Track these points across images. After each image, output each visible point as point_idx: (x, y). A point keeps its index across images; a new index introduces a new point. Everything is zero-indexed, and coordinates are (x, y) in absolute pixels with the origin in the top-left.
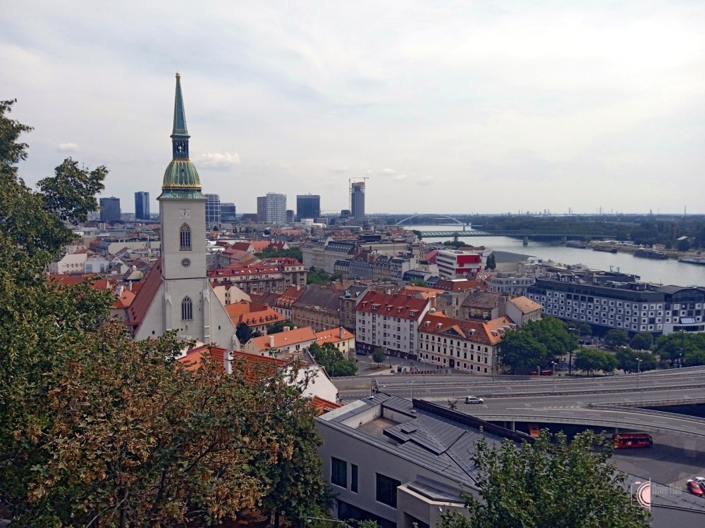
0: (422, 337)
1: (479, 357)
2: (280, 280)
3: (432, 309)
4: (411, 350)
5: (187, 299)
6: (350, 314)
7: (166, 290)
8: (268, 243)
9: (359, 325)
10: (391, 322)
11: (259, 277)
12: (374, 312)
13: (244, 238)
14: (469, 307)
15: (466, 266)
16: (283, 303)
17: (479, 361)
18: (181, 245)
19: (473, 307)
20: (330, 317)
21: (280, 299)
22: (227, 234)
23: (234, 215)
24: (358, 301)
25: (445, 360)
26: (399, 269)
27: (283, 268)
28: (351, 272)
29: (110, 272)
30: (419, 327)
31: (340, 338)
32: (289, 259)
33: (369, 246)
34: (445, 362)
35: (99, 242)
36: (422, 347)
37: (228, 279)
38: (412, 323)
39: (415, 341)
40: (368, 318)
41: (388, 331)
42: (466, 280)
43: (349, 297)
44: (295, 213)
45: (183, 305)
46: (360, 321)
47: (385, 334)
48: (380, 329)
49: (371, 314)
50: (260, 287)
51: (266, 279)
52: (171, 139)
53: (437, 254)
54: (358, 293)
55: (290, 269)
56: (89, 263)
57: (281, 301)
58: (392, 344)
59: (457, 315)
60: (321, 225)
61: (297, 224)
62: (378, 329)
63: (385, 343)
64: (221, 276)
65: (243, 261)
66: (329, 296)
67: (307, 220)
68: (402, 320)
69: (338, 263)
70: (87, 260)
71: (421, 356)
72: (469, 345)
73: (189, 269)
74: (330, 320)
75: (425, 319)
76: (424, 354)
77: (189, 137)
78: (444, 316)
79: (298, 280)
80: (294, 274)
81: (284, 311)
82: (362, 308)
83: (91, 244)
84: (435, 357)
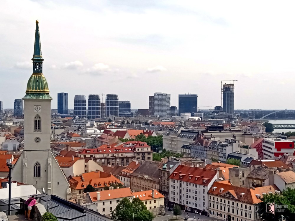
0: (210, 199)
1: (246, 214)
2: (132, 158)
3: (220, 178)
4: (204, 208)
5: (37, 164)
6: (166, 181)
7: (24, 157)
8: (142, 131)
9: (171, 189)
10: (191, 187)
11: (116, 155)
12: (181, 179)
13: (126, 127)
14: (252, 178)
15: (283, 151)
16: (125, 173)
17: (246, 216)
18: (35, 128)
19: (256, 179)
20: (154, 183)
21: (123, 170)
22: (115, 124)
23: (129, 110)
24: (171, 172)
25: (225, 215)
26: (224, 152)
27: (135, 149)
28: (192, 154)
29: (19, 150)
30: (208, 191)
31: (152, 197)
32: (140, 143)
33: (210, 134)
34: (225, 217)
35: (20, 130)
36: (210, 206)
37: (93, 156)
38: (204, 188)
39: (206, 202)
40: (177, 184)
41: (189, 194)
42: (274, 161)
43: (165, 169)
44: (178, 108)
45: (35, 167)
46: (172, 186)
47: (187, 196)
48: (184, 192)
49: (179, 181)
50: (117, 162)
51: (122, 156)
52: (32, 61)
53: (263, 141)
54: (171, 166)
55: (140, 150)
56: (6, 143)
57: (124, 172)
58: (192, 203)
59: (243, 184)
60: (196, 118)
61: (177, 118)
62: (183, 192)
63: (187, 203)
64: (89, 153)
65: (110, 143)
66: (155, 168)
67: (186, 114)
68: (198, 186)
69: (184, 147)
70: (5, 142)
71: (210, 213)
72: (240, 204)
73: (39, 144)
74: (154, 185)
75: (213, 185)
76: (212, 211)
77: (43, 60)
78: (229, 184)
79: (146, 158)
80: (143, 154)
81: (126, 179)
82: (173, 177)
83: (15, 131)
84: (219, 213)
